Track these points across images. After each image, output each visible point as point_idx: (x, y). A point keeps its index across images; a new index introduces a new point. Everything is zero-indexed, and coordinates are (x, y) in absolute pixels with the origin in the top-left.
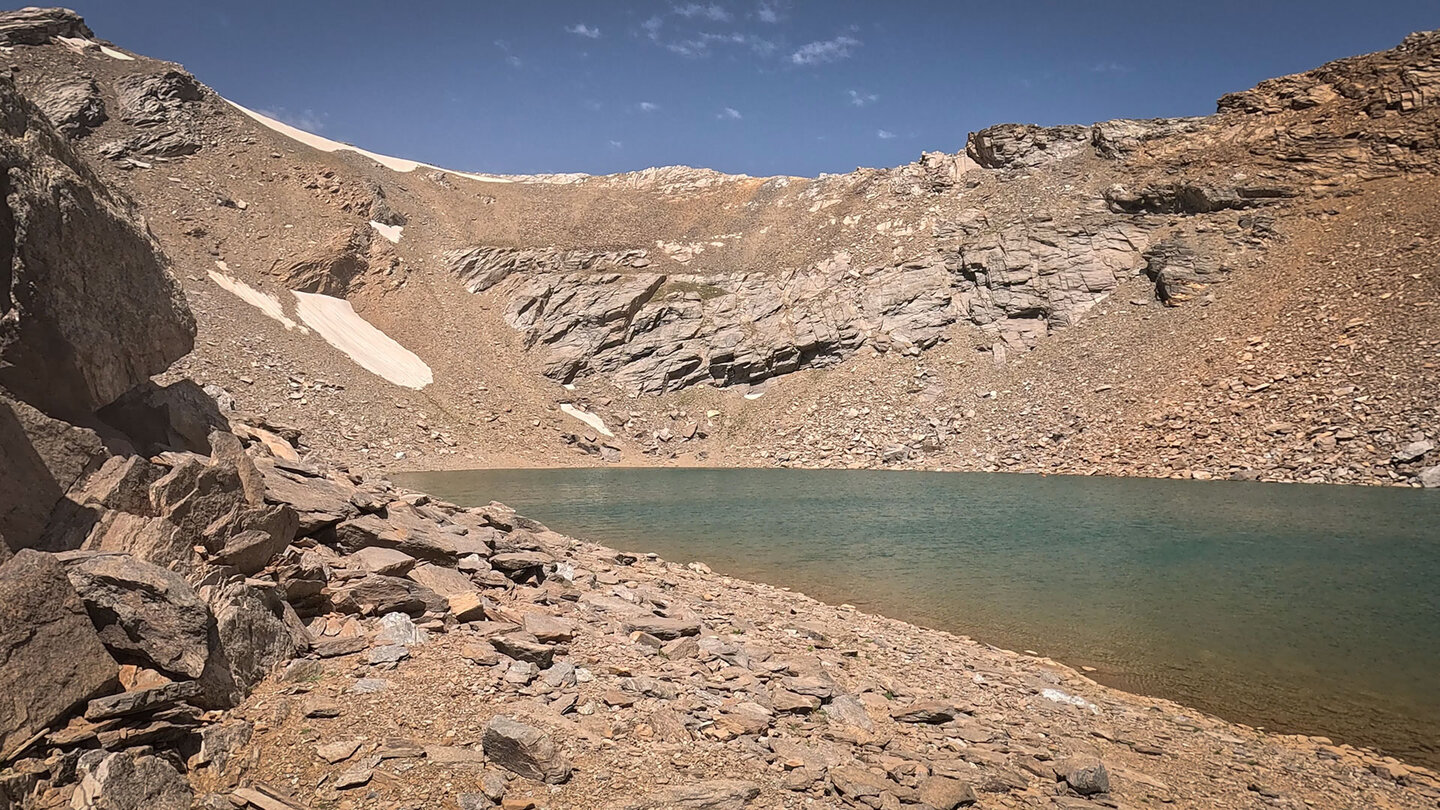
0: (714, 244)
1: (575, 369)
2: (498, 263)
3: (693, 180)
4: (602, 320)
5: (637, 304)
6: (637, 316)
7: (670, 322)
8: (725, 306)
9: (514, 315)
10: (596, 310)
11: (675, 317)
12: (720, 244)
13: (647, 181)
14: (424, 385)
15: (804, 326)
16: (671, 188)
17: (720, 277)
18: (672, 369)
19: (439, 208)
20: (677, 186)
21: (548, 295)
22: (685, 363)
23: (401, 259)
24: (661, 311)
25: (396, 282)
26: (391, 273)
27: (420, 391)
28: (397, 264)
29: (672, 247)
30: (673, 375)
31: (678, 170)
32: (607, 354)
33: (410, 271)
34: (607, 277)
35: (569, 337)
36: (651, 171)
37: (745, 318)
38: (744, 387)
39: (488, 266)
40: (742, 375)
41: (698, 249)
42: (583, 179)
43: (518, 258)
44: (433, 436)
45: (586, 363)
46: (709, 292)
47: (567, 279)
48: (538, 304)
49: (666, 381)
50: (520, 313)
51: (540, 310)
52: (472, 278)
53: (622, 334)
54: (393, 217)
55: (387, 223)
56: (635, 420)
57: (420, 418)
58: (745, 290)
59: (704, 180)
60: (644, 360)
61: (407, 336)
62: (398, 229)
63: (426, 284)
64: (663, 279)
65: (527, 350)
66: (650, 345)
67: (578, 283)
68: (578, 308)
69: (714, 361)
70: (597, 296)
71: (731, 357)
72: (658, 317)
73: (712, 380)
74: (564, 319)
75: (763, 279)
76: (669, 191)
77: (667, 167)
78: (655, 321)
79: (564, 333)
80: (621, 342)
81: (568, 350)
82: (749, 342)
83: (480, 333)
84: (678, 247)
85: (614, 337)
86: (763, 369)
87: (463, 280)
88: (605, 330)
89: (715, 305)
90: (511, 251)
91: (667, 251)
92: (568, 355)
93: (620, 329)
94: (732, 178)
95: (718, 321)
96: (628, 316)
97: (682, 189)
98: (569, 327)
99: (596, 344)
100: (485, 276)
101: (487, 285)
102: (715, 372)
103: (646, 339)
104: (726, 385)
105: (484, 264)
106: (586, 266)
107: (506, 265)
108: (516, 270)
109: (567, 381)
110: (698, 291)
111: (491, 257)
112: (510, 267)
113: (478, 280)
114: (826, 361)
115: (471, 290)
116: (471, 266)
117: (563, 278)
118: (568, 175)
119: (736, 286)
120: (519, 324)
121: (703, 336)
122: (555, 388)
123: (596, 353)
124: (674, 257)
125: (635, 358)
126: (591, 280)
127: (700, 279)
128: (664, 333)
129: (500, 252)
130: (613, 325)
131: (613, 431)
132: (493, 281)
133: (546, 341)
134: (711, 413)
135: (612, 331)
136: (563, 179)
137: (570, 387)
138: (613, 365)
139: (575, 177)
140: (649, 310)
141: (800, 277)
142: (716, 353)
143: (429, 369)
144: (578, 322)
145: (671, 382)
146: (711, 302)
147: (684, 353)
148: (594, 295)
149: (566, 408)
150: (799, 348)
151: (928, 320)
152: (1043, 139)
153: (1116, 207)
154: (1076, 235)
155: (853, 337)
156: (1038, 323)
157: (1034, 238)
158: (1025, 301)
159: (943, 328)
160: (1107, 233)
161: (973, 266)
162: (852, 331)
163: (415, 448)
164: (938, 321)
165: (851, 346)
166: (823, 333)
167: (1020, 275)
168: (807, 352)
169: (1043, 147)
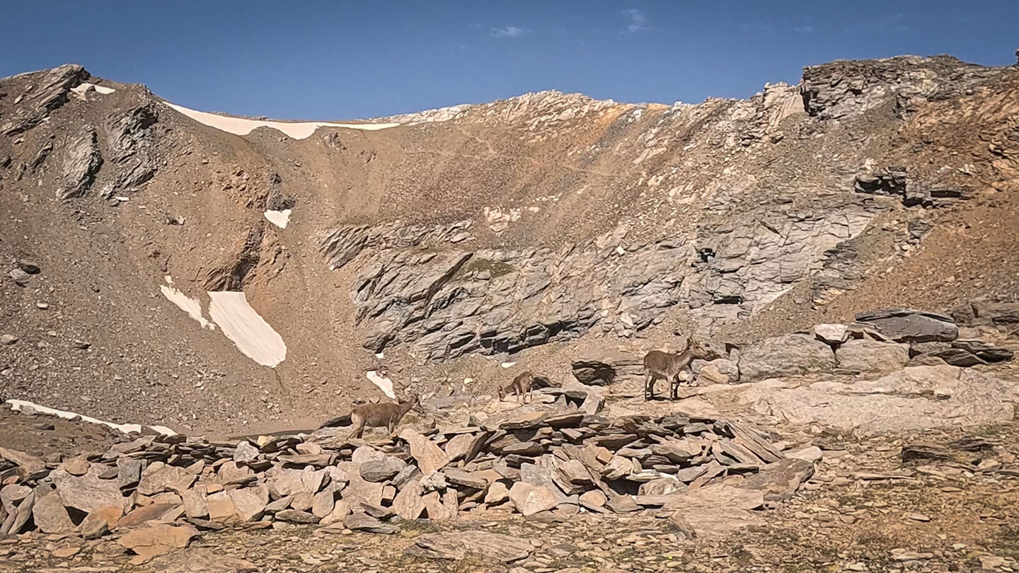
0: (531, 209)
1: (385, 342)
2: (353, 242)
3: (560, 111)
4: (409, 301)
5: (435, 288)
6: (435, 297)
7: (461, 300)
8: (507, 284)
9: (355, 292)
10: (406, 293)
11: (465, 295)
12: (536, 209)
13: (521, 113)
14: (278, 362)
15: (557, 306)
16: (536, 123)
17: (513, 254)
18: (453, 341)
19: (324, 181)
20: (543, 119)
21: (380, 275)
22: (462, 337)
23: (283, 247)
24: (455, 291)
25: (277, 270)
26: (275, 261)
27: (273, 369)
28: (280, 252)
29: (495, 215)
30: (454, 346)
31: (550, 97)
32: (410, 328)
33: (288, 257)
34: (426, 257)
35: (387, 313)
36: (525, 98)
37: (517, 296)
38: (504, 355)
39: (346, 244)
40: (501, 346)
41: (515, 215)
42: (464, 112)
43: (371, 234)
44: (269, 407)
45: (394, 336)
46: (502, 268)
47: (396, 260)
48: (370, 284)
49: (447, 353)
50: (359, 291)
51: (372, 289)
52: (334, 256)
53: (422, 312)
54: (284, 203)
55: (279, 209)
56: (414, 385)
57: (264, 394)
58: (529, 267)
59: (569, 111)
60: (437, 332)
61: (275, 319)
62: (288, 212)
63: (299, 268)
64: (467, 258)
65: (357, 325)
66: (441, 321)
67: (403, 263)
68: (396, 291)
69: (483, 336)
70: (411, 278)
71: (494, 333)
72: (452, 296)
73: (483, 349)
74: (385, 299)
75: (545, 256)
76: (533, 127)
77: (542, 93)
78: (449, 300)
79: (385, 309)
80: (422, 318)
81: (384, 326)
82: (510, 321)
83: (328, 312)
84: (499, 215)
85: (416, 315)
86: (517, 343)
87: (327, 258)
88: (411, 308)
89: (499, 283)
90: (365, 229)
91: (490, 219)
92: (382, 330)
93: (421, 308)
94: (598, 105)
95: (497, 300)
96: (428, 297)
97: (546, 124)
98: (388, 305)
99: (404, 320)
100: (342, 255)
101: (343, 262)
102: (486, 344)
103: (440, 316)
104: (492, 353)
105: (343, 244)
106: (416, 243)
107: (359, 243)
108: (367, 246)
109: (379, 351)
110: (491, 268)
111: (349, 236)
112: (363, 245)
113: (337, 259)
114: (569, 335)
115: (332, 268)
116: (334, 245)
117: (395, 257)
118: (451, 109)
119: (524, 262)
120: (357, 300)
121: (481, 313)
122: (366, 357)
123: (404, 327)
124: (491, 227)
125: (430, 331)
126: (411, 262)
127: (498, 255)
128: (453, 313)
129: (356, 231)
130: (417, 305)
131: (396, 394)
132: (348, 258)
133: (373, 316)
134: (467, 381)
135: (416, 309)
136: (445, 114)
137: (380, 356)
138: (414, 337)
139: (457, 109)
140: (447, 290)
141: (576, 255)
142: (485, 329)
143: (285, 347)
144: (394, 301)
145: (453, 351)
146: (497, 281)
147: (463, 328)
148: (408, 278)
149: (371, 375)
150: (546, 326)
151: (657, 301)
152: (858, 84)
153: (858, 186)
154: (802, 220)
155: (588, 318)
156: (735, 308)
157: (764, 224)
158: (728, 290)
159: (666, 309)
160: (834, 217)
161: (707, 250)
162: (588, 313)
163: (256, 417)
164: (663, 303)
165: (586, 324)
166: (568, 313)
167: (734, 264)
168: (554, 329)
169: (857, 92)
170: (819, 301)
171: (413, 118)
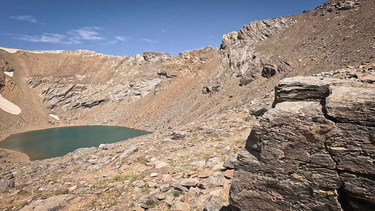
0: (88, 75)
1: (53, 106)
2: (38, 81)
3: (90, 54)
4: (60, 96)
5: (67, 93)
6: (67, 95)
7: (74, 96)
8: (86, 92)
9: (41, 94)
10: (58, 94)
11: (75, 94)
12: (90, 75)
13: (79, 54)
14: (19, 113)
15: (100, 96)
16: (84, 56)
17: (87, 85)
18: (74, 105)
19: (23, 64)
20: (86, 56)
21: (49, 90)
22: (76, 104)
23: (13, 82)
24: (72, 93)
25: (12, 88)
26: (11, 86)
27: (18, 115)
28: (12, 83)
29: (79, 76)
30: (74, 107)
31: (87, 51)
32: (61, 103)
33: (15, 85)
34: (62, 85)
35: (53, 99)
36: (80, 51)
37: (89, 95)
38: (88, 108)
39: (35, 82)
40: (87, 106)
41: (84, 76)
42: (63, 52)
43: (43, 79)
44: (20, 125)
45: (56, 105)
46: (84, 88)
47: (53, 86)
48: (46, 92)
49: (72, 108)
50: (42, 94)
51: (47, 93)
52: (31, 85)
53: (64, 99)
54: (11, 70)
55: (9, 71)
56: (65, 116)
57: (18, 122)
58: (91, 88)
59: (92, 55)
60: (68, 104)
61: (15, 101)
62: (12, 73)
63: (20, 88)
64: (74, 86)
65: (43, 102)
66: (70, 101)
67: (56, 87)
68: (55, 93)
69: (82, 104)
70: (59, 90)
71: (85, 103)
72: (72, 95)
73: (82, 107)
74: (52, 96)
75: (95, 86)
76: (84, 57)
77: (84, 50)
78: (71, 96)
79: (52, 98)
80: (64, 100)
81: (52, 102)
82: (89, 100)
83: (33, 99)
84: (80, 76)
85: (62, 99)
86: (91, 105)
87: (29, 85)
88: (60, 98)
89: (84, 92)
90: (41, 78)
91: (78, 77)
92: (52, 103)
93: (63, 98)
94: (99, 54)
95: (84, 95)
96: (65, 95)
97: (87, 57)
98: (53, 97)
99: (58, 101)
100: (34, 85)
101: (35, 86)
102: (83, 106)
103: (69, 99)
104: (85, 108)
105: (34, 82)
106: (58, 82)
107: (40, 81)
108: (42, 82)
109: (52, 109)
110: (81, 88)
111: (36, 80)
112: (41, 82)
113: (33, 85)
114: (104, 103)
115: (31, 88)
116: (31, 82)
117: (52, 85)
118: (59, 51)
119: (90, 87)
120: (42, 96)
121: (81, 98)
122: (49, 110)
123: (58, 103)
124: (79, 79)
125: (67, 103)
126: (58, 86)
127: (82, 85)
128: (73, 98)
129: (38, 78)
130: (62, 97)
131: (60, 119)
132: (36, 85)
133: (48, 100)
134: (80, 114)
135: (62, 98)
136: (58, 52)
137: (52, 110)
138: (62, 105)
139: (61, 51)
140: (70, 93)
141: (102, 85)
142: (82, 102)
143: (20, 109)
144: (54, 96)
145: (74, 108)
146: (83, 91)
147: (76, 102)
148: (58, 90)
149: (51, 115)
150: (98, 101)
151: (123, 95)
152: (154, 56)
153: (158, 74)
154: (149, 80)
155: (108, 99)
156: (139, 96)
157: (142, 80)
158: (138, 92)
159: (125, 97)
160: (155, 79)
161: (132, 85)
162: (108, 98)
163: (17, 128)
164: (124, 95)
165: (108, 100)
166: (103, 98)
167: (138, 88)
168: (100, 102)
169: (154, 57)
170: (156, 94)
171: (49, 52)
